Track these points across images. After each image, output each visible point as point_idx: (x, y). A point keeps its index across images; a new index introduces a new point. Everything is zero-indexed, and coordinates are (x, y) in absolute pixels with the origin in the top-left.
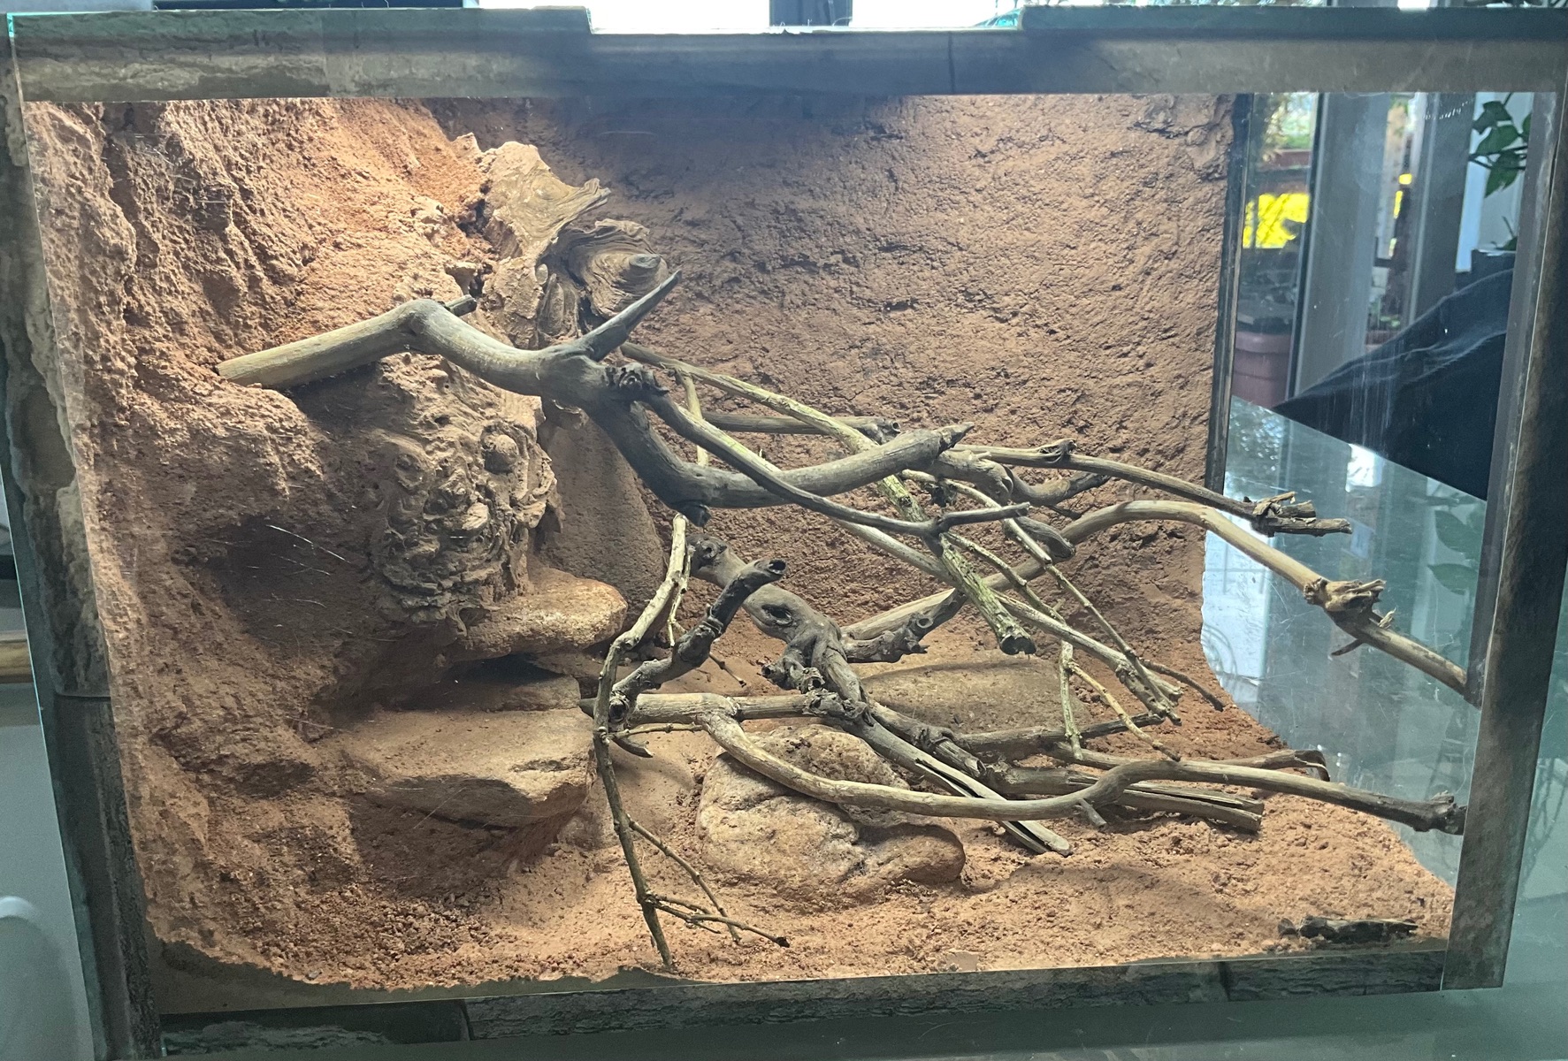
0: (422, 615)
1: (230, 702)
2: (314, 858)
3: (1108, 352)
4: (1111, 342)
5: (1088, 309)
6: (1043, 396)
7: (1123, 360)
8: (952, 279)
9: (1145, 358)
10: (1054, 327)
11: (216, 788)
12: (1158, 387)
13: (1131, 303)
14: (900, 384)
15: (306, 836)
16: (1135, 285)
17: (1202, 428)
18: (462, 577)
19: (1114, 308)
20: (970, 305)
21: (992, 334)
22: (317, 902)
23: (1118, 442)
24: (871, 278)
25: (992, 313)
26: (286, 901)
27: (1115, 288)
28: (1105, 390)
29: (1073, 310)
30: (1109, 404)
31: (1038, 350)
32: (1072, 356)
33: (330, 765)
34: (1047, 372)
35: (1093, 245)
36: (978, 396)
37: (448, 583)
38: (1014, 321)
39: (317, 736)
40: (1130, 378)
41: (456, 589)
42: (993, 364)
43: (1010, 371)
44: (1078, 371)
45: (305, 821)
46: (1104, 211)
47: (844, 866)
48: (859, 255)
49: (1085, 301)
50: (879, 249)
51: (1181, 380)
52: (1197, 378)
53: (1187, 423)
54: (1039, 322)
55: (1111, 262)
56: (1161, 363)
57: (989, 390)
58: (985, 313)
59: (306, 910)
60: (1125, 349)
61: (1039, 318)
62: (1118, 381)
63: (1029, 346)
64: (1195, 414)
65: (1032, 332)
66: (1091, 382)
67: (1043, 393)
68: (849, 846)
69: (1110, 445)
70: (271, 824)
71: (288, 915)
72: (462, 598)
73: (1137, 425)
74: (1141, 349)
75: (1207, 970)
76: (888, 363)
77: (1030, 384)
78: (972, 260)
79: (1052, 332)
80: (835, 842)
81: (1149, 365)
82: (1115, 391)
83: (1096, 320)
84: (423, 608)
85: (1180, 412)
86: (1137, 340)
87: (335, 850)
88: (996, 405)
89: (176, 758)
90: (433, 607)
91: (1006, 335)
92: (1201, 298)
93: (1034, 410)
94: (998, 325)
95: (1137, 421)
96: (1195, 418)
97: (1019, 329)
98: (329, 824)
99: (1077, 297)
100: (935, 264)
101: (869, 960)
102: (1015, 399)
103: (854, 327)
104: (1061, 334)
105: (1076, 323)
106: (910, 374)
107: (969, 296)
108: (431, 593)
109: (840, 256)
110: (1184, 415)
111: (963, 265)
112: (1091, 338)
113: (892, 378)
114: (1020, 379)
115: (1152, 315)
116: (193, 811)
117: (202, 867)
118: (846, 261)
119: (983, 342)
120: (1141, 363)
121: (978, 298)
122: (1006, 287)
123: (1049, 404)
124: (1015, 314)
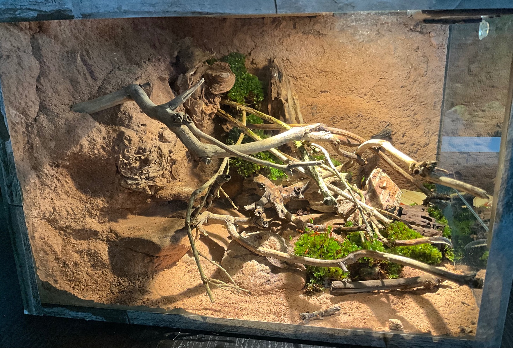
0: (134, 186)
1: (69, 209)
2: (94, 260)
3: (400, 109)
4: (400, 106)
5: (392, 94)
6: (375, 124)
7: (405, 112)
8: (343, 83)
9: (414, 111)
10: (379, 100)
11: (66, 236)
12: (418, 122)
13: (408, 92)
14: (324, 118)
15: (92, 253)
16: (410, 86)
17: (435, 137)
18: (148, 175)
19: (402, 94)
20: (350, 92)
21: (357, 102)
22: (94, 273)
23: (403, 141)
24: (315, 82)
25: (358, 94)
26: (84, 272)
27: (402, 87)
28: (398, 122)
29: (387, 94)
30: (400, 127)
31: (373, 107)
32: (386, 110)
33: (105, 231)
34: (377, 116)
35: (394, 72)
36: (351, 123)
37: (143, 177)
38: (366, 97)
39: (103, 222)
40: (408, 119)
41: (147, 179)
42: (357, 112)
43: (363, 115)
44: (388, 116)
45: (92, 248)
46: (399, 60)
47: (263, 280)
48: (311, 74)
49: (390, 91)
50: (318, 72)
51: (428, 120)
52: (434, 119)
53: (430, 135)
54: (374, 98)
55: (401, 77)
56: (420, 113)
57: (355, 121)
58: (355, 95)
59: (90, 276)
60: (406, 108)
61: (374, 96)
62: (403, 119)
63: (370, 107)
64: (433, 132)
65: (371, 102)
66: (393, 119)
67: (375, 122)
68: (266, 274)
69: (400, 142)
70: (81, 248)
71: (83, 276)
72: (149, 182)
73: (410, 135)
74: (412, 108)
75: (378, 335)
76: (321, 111)
77: (370, 119)
78: (350, 77)
79: (379, 102)
80: (261, 272)
81: (415, 114)
82: (402, 123)
83: (395, 98)
84: (134, 184)
85: (427, 131)
86: (411, 105)
87: (101, 258)
88: (358, 126)
89: (51, 225)
90: (138, 184)
91: (362, 102)
92: (436, 91)
93: (372, 129)
94: (360, 98)
95: (410, 134)
96: (433, 134)
97: (367, 101)
98: (99, 249)
99: (388, 90)
100: (337, 78)
101: (260, 315)
102: (365, 124)
103: (309, 99)
104: (382, 103)
105: (387, 99)
106: (328, 115)
107: (350, 89)
108: (137, 180)
109: (305, 74)
110: (429, 132)
111: (347, 78)
112: (393, 104)
113: (321, 116)
114: (366, 118)
115: (416, 97)
116: (55, 242)
117: (57, 259)
118: (307, 76)
119: (354, 105)
120: (412, 114)
121: (352, 89)
122: (362, 86)
123: (377, 127)
124: (365, 95)
